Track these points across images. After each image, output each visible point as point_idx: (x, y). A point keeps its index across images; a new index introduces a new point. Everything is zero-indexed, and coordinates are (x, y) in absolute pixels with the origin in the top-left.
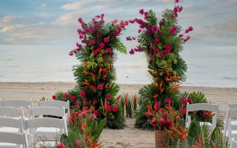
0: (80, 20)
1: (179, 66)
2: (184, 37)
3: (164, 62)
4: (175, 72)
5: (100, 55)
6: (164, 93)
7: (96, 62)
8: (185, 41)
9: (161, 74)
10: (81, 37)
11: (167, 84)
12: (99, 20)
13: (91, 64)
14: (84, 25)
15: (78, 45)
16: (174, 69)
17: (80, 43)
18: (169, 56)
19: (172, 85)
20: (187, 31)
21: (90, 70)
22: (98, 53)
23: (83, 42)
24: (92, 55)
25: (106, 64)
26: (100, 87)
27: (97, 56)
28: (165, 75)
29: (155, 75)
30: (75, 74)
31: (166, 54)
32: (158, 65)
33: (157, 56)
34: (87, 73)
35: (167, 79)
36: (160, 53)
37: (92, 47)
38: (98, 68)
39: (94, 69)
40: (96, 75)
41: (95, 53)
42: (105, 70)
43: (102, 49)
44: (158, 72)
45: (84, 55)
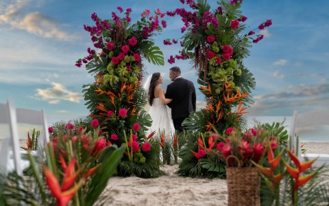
0: (94, 17)
1: (242, 79)
2: (254, 37)
3: (221, 72)
4: (238, 89)
5: (123, 63)
7: (117, 74)
8: (255, 41)
9: (218, 91)
10: (94, 39)
11: (226, 106)
13: (109, 77)
14: (99, 23)
15: (89, 51)
16: (237, 84)
18: (229, 63)
21: (108, 88)
22: (120, 61)
23: (96, 46)
24: (110, 65)
25: (132, 79)
26: (123, 113)
27: (119, 66)
28: (224, 93)
29: (208, 93)
30: (86, 96)
31: (225, 60)
32: (213, 77)
33: (211, 63)
34: (102, 92)
35: (227, 99)
36: (216, 57)
37: (111, 54)
38: (120, 84)
39: (114, 84)
40: (116, 94)
41: (115, 61)
42: (130, 87)
43: (126, 55)
44: (213, 89)
45: (98, 67)
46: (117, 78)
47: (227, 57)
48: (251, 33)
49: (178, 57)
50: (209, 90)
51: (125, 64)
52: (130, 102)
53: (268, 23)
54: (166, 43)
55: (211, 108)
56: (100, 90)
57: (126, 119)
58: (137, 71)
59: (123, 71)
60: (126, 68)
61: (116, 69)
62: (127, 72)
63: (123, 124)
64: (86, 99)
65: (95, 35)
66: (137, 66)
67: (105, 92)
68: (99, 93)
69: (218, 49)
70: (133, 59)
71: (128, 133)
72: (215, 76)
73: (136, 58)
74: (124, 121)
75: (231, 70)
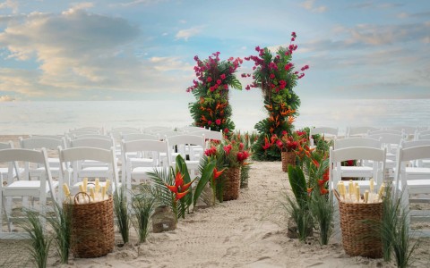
0: (196, 58)
1: (293, 101)
2: (299, 75)
3: (280, 97)
4: (289, 107)
5: (217, 91)
6: (279, 126)
7: (213, 98)
8: (300, 77)
9: (277, 108)
10: (198, 74)
11: (282, 118)
12: (214, 58)
13: (209, 100)
14: (200, 63)
15: (195, 82)
16: (289, 104)
17: (197, 80)
18: (283, 91)
19: (287, 119)
20: (303, 69)
21: (207, 106)
22: (215, 90)
23: (200, 79)
24: (209, 91)
26: (218, 122)
27: (214, 92)
28: (280, 109)
29: (271, 110)
30: (192, 111)
32: (273, 100)
33: (273, 91)
34: (204, 109)
35: (283, 113)
36: (275, 88)
38: (215, 104)
39: (212, 104)
40: (213, 110)
41: (211, 89)
42: (222, 105)
43: (219, 85)
44: (274, 107)
45: (200, 92)
46: (214, 100)
47: (282, 88)
48: (296, 73)
49: (252, 86)
50: (272, 107)
52: (221, 115)
53: (307, 67)
54: (244, 76)
55: (273, 118)
56: (202, 108)
59: (218, 95)
61: (213, 95)
62: (220, 96)
64: (191, 113)
65: (198, 72)
66: (225, 92)
67: (206, 109)
69: (277, 83)
70: (223, 88)
72: (275, 99)
74: (218, 127)
75: (285, 96)
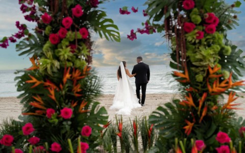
3: (205, 52)
4: (227, 74)
5: (65, 43)
7: (57, 58)
9: (200, 78)
10: (24, 9)
11: (212, 98)
13: (46, 63)
16: (224, 66)
18: (214, 38)
19: (224, 101)
21: (45, 77)
22: (61, 40)
24: (47, 45)
25: (78, 63)
26: (67, 113)
27: (59, 46)
29: (185, 81)
30: (19, 86)
31: (208, 34)
32: (192, 59)
33: (189, 39)
34: (38, 83)
35: (213, 89)
36: (196, 31)
37: (48, 28)
38: (62, 70)
39: (53, 72)
40: (58, 85)
41: (53, 39)
42: (76, 75)
43: (68, 30)
44: (193, 75)
45: (33, 47)
46: (57, 64)
47: (212, 31)
49: (141, 32)
50: (187, 76)
51: (67, 43)
52: (77, 95)
56: (34, 80)
57: (72, 120)
58: (85, 52)
59: (65, 52)
60: (69, 49)
61: (56, 51)
62: (71, 54)
63: (68, 127)
64: (19, 90)
65: (26, 4)
66: (84, 46)
67: (43, 82)
68: (34, 83)
69: (199, 19)
70: (79, 36)
71: (75, 143)
73: (83, 34)
74: (69, 123)
75: (217, 48)
